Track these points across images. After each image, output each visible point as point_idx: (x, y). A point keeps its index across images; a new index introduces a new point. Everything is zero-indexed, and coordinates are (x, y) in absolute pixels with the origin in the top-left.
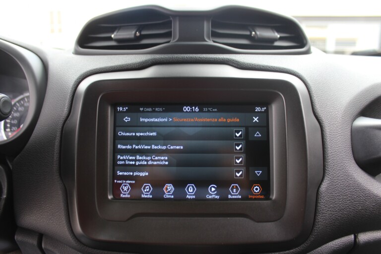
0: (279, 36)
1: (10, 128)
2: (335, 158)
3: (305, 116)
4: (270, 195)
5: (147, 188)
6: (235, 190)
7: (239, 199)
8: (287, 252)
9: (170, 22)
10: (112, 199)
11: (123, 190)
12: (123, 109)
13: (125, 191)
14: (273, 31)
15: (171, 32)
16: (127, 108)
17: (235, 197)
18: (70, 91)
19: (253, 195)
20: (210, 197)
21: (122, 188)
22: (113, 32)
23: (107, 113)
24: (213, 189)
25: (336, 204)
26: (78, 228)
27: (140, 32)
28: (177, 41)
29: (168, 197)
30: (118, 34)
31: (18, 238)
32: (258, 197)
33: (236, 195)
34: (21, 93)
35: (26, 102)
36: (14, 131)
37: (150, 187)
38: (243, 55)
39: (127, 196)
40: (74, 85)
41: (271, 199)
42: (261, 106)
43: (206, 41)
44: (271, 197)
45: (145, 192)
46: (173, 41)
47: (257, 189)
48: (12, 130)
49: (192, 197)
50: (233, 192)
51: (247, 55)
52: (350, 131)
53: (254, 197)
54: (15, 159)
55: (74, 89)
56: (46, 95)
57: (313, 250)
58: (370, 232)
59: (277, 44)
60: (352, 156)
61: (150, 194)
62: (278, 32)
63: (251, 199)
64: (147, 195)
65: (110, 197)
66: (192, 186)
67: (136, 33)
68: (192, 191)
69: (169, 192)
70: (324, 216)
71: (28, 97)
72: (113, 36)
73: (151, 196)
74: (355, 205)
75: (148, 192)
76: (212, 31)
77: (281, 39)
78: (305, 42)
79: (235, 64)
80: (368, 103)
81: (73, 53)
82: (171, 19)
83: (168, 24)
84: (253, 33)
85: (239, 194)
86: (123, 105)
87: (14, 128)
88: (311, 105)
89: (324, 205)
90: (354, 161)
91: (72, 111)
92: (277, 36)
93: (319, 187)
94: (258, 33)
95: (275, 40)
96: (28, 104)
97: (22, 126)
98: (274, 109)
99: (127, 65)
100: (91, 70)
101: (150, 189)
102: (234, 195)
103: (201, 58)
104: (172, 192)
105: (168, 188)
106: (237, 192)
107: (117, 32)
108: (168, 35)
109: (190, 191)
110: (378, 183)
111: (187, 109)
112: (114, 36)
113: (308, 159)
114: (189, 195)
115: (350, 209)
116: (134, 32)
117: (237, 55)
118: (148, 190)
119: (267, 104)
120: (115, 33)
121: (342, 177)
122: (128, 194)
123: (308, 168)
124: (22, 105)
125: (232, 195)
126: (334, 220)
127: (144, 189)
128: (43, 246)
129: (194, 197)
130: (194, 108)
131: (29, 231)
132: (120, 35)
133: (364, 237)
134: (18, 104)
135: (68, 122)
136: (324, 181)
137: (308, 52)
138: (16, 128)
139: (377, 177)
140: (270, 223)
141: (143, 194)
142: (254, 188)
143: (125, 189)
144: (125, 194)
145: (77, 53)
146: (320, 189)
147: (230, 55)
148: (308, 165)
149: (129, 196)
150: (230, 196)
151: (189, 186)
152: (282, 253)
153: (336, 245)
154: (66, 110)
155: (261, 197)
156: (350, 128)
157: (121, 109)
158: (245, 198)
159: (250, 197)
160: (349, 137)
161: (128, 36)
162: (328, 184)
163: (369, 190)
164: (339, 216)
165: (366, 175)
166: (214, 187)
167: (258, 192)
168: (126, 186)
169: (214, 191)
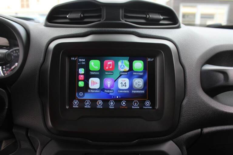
0: (162, 18)
1: (5, 68)
2: (191, 87)
3: (175, 64)
6: (136, 104)
7: (138, 108)
8: (164, 137)
9: (101, 9)
10: (68, 108)
11: (74, 103)
12: (74, 59)
13: (76, 104)
14: (159, 15)
15: (101, 15)
17: (136, 107)
18: (44, 48)
20: (122, 107)
21: (74, 102)
22: (67, 14)
23: (66, 61)
24: (124, 103)
25: (191, 112)
26: (50, 124)
27: (83, 15)
28: (104, 20)
29: (99, 107)
30: (71, 15)
31: (14, 130)
32: (148, 107)
35: (14, 53)
36: (8, 70)
38: (141, 29)
39: (76, 107)
40: (46, 45)
41: (155, 109)
42: (151, 58)
43: (121, 21)
44: (155, 107)
45: (87, 105)
46: (102, 21)
47: (148, 103)
49: (112, 107)
50: (135, 105)
51: (144, 29)
53: (146, 108)
54: (12, 86)
55: (46, 47)
56: (30, 50)
57: (178, 137)
58: (210, 128)
59: (161, 22)
60: (201, 86)
61: (90, 106)
62: (162, 15)
63: (145, 108)
64: (88, 106)
65: (67, 107)
66: (113, 101)
67: (81, 15)
69: (100, 104)
70: (184, 118)
71: (18, 50)
72: (67, 16)
73: (90, 107)
74: (201, 113)
76: (124, 15)
77: (164, 19)
78: (177, 22)
79: (137, 34)
80: (211, 57)
81: (44, 26)
82: (101, 7)
84: (148, 16)
85: (138, 106)
88: (178, 58)
89: (184, 112)
90: (201, 89)
91: (46, 59)
92: (161, 18)
93: (182, 102)
94: (150, 16)
95: (161, 20)
96: (16, 55)
98: (158, 60)
99: (76, 34)
100: (56, 37)
103: (118, 31)
106: (137, 105)
107: (70, 14)
108: (100, 17)
109: (111, 104)
110: (214, 101)
112: (69, 16)
113: (176, 87)
114: (111, 106)
115: (199, 114)
116: (80, 15)
117: (138, 29)
118: (88, 103)
119: (154, 57)
120: (69, 15)
121: (195, 97)
122: (77, 106)
123: (176, 92)
125: (134, 106)
126: (189, 120)
127: (86, 103)
128: (29, 135)
129: (114, 107)
131: (21, 127)
133: (206, 130)
135: (43, 65)
136: (185, 99)
137: (179, 27)
140: (154, 122)
142: (146, 103)
143: (76, 103)
144: (75, 106)
145: (46, 26)
146: (183, 103)
147: (135, 29)
148: (176, 90)
149: (78, 107)
150: (133, 107)
151: (111, 101)
152: (161, 138)
153: (191, 134)
154: (42, 59)
155: (150, 107)
156: (200, 71)
157: (73, 59)
158: (141, 108)
159: (144, 107)
160: (199, 75)
161: (76, 17)
162: (187, 101)
163: (209, 104)
164: (192, 119)
165: (208, 96)
166: (124, 102)
167: (148, 105)
168: (76, 101)
169: (124, 104)
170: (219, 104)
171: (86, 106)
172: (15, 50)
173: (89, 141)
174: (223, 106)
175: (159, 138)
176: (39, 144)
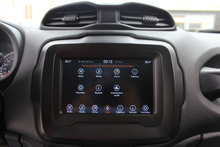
0: (158, 20)
1: (2, 72)
2: (190, 90)
4: (153, 112)
7: (135, 114)
8: (163, 144)
10: (62, 113)
14: (155, 17)
15: (96, 17)
16: (71, 61)
17: (133, 112)
18: (38, 51)
19: (143, 111)
22: (63, 17)
23: (59, 63)
26: (42, 130)
27: (79, 17)
28: (100, 22)
29: (94, 112)
31: (7, 136)
32: (146, 112)
34: (9, 52)
36: (5, 74)
39: (70, 112)
40: (40, 47)
41: (153, 114)
42: (148, 60)
43: (116, 23)
44: (154, 112)
45: (81, 110)
46: (98, 23)
47: (146, 108)
48: (3, 74)
50: (132, 110)
52: (199, 75)
53: (144, 113)
54: (5, 90)
55: (40, 49)
57: (177, 143)
58: (210, 133)
60: (200, 89)
61: (84, 111)
62: (158, 18)
63: (143, 114)
64: (82, 111)
65: (61, 113)
66: (109, 106)
67: (76, 18)
68: (108, 109)
69: (95, 109)
70: (184, 124)
71: (13, 55)
72: (63, 19)
73: (85, 112)
74: (201, 118)
77: (160, 22)
78: (173, 24)
79: (133, 36)
80: (209, 59)
82: (97, 10)
83: (95, 13)
84: (144, 18)
85: (136, 111)
86: (68, 59)
87: (4, 73)
88: (177, 60)
89: (184, 117)
90: (201, 92)
91: (39, 62)
93: (181, 107)
95: (156, 22)
96: (13, 59)
97: (9, 71)
98: (156, 62)
99: (71, 36)
100: (50, 39)
101: (84, 108)
104: (97, 109)
105: (95, 107)
107: (65, 17)
108: (95, 19)
110: (214, 105)
111: (105, 61)
112: (64, 19)
114: (106, 111)
115: (199, 119)
116: (75, 17)
117: (134, 31)
118: (83, 108)
119: (152, 59)
120: (64, 18)
121: (195, 101)
122: (71, 111)
124: (9, 59)
125: (131, 111)
126: (189, 126)
127: (81, 108)
128: (21, 141)
129: (109, 112)
130: (109, 61)
131: (13, 133)
132: (67, 19)
134: (7, 59)
135: (36, 68)
136: (184, 104)
137: (175, 30)
138: (6, 73)
139: (214, 101)
140: (153, 128)
141: (80, 111)
143: (70, 108)
144: (69, 111)
145: (42, 29)
146: (182, 108)
149: (72, 112)
150: (130, 112)
152: (160, 145)
153: (191, 140)
154: (35, 62)
156: (199, 73)
158: (139, 113)
161: (72, 20)
162: (186, 105)
163: (209, 109)
164: (192, 124)
165: (208, 100)
167: (146, 110)
168: (70, 106)
175: (157, 145)
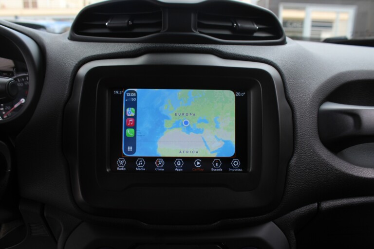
3: (279, 101)
5: (141, 162)
6: (217, 164)
9: (160, 13)
11: (119, 164)
12: (119, 92)
13: (121, 165)
20: (196, 170)
21: (118, 162)
24: (198, 163)
30: (112, 22)
33: (218, 168)
35: (18, 82)
37: (143, 162)
38: (226, 45)
49: (180, 170)
51: (229, 46)
59: (256, 34)
75: (142, 165)
76: (198, 22)
81: (68, 39)
92: (256, 28)
94: (239, 25)
102: (217, 168)
103: (189, 48)
106: (219, 166)
109: (178, 165)
113: (280, 137)
123: (280, 146)
133: (326, 205)
147: (216, 45)
148: (280, 143)
151: (178, 160)
155: (239, 170)
157: (117, 92)
159: (230, 170)
160: (316, 119)
166: (199, 161)
169: (199, 165)
170: (346, 163)
171: (137, 168)
172: (20, 78)
173: (142, 223)
174: (352, 166)
176: (63, 229)
